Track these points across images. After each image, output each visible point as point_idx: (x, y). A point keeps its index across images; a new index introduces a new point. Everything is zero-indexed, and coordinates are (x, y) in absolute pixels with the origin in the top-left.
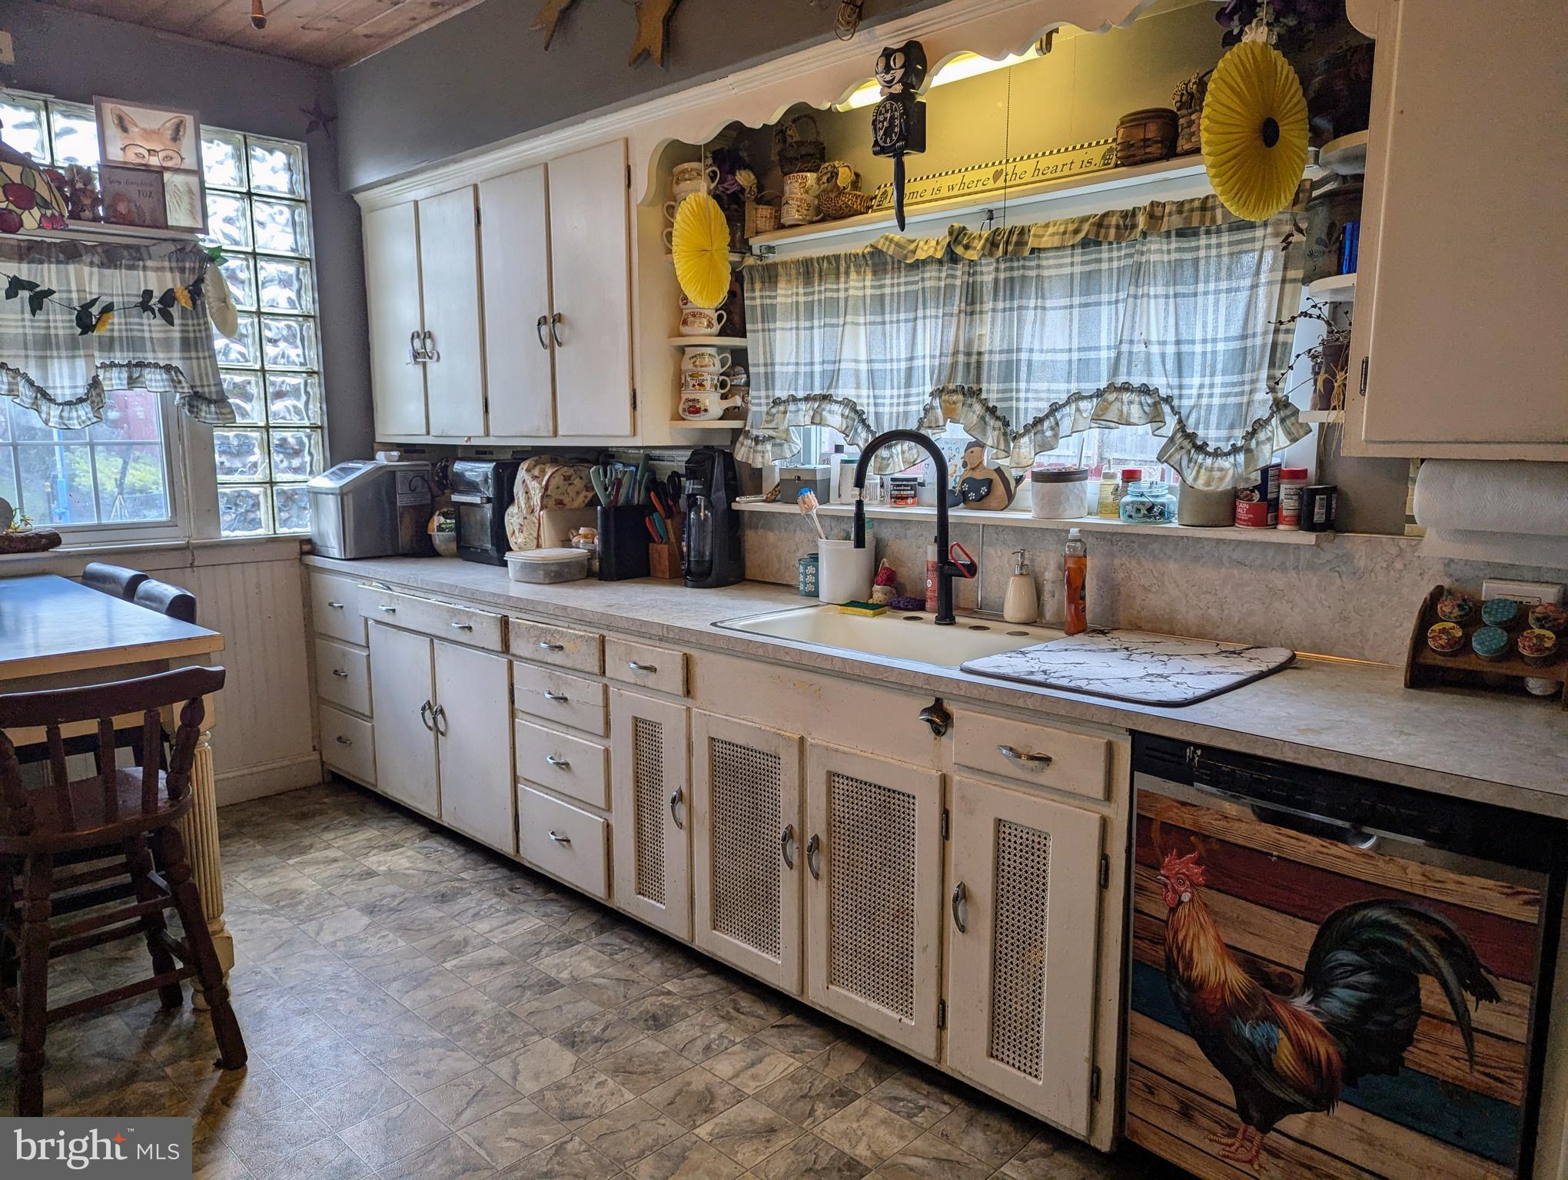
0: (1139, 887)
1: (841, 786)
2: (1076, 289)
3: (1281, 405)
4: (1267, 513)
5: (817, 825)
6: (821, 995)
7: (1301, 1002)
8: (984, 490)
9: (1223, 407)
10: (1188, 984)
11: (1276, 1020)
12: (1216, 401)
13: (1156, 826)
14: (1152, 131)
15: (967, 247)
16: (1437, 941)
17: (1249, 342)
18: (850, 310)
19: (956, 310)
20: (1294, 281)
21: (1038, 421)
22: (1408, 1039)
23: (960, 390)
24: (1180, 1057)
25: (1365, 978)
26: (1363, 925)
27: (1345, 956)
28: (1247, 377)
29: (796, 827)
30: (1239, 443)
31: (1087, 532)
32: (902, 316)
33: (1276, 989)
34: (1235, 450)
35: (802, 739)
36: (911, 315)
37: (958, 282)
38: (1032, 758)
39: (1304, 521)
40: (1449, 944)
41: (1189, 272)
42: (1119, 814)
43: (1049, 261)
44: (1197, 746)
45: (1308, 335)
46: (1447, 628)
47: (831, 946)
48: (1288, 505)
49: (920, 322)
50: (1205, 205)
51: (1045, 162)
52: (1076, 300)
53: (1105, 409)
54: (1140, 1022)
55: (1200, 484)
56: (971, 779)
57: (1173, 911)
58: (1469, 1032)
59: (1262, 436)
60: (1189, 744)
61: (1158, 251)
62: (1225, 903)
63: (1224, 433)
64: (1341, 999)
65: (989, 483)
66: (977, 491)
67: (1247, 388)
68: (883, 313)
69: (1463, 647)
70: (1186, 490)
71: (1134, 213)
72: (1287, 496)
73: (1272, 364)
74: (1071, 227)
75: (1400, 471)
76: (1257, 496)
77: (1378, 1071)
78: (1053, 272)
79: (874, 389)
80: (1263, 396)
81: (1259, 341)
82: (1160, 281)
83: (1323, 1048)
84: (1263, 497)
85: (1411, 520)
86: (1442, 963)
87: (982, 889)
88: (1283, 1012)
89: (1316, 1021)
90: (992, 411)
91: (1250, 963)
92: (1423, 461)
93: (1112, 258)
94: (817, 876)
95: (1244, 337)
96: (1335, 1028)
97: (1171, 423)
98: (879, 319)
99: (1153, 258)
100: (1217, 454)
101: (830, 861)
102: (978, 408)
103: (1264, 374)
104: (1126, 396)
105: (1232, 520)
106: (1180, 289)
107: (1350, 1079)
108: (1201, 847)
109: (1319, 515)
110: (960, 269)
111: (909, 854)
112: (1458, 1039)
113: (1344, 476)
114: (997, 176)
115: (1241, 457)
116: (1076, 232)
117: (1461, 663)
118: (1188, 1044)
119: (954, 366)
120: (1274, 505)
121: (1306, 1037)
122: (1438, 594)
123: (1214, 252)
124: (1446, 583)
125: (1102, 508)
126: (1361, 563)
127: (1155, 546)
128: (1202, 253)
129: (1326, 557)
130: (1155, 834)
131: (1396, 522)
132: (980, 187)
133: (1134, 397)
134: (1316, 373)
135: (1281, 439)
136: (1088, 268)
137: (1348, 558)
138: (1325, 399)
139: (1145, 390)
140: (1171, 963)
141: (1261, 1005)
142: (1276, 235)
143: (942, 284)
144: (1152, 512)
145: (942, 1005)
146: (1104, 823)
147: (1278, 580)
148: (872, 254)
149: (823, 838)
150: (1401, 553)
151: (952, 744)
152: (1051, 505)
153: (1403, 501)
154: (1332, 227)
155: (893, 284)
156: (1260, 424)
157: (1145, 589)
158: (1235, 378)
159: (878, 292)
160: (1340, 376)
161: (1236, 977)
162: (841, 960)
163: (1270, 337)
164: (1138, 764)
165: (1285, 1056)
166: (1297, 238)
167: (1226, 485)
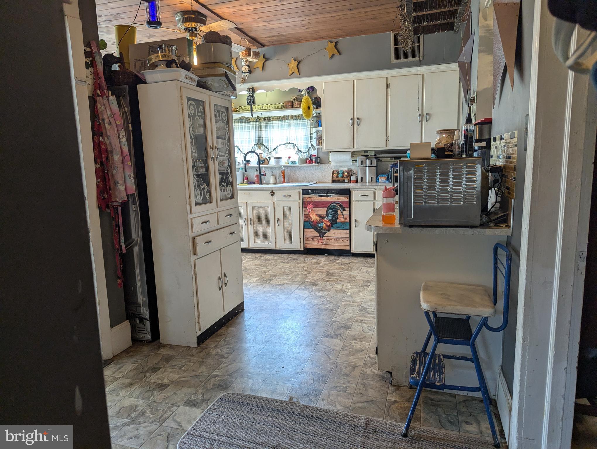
0: (304, 211)
1: (255, 208)
2: (279, 127)
3: (312, 145)
4: (311, 162)
5: (250, 216)
6: (253, 245)
7: (326, 219)
8: (264, 162)
9: (304, 146)
10: (312, 222)
11: (322, 222)
12: (303, 145)
13: (306, 202)
14: (290, 104)
15: (260, 119)
16: (339, 206)
17: (307, 136)
18: (236, 129)
19: (258, 130)
20: (312, 127)
21: (275, 149)
22: (337, 219)
23: (261, 144)
24: (311, 232)
25: (332, 213)
26: (331, 206)
27: (330, 211)
28: (307, 141)
29: (246, 218)
30: (307, 151)
31: (285, 167)
32: (247, 131)
33: (323, 218)
34: (306, 152)
35: (247, 203)
36: (249, 131)
37: (258, 125)
38: (287, 196)
39: (316, 162)
40: (340, 206)
41: (297, 125)
42: (301, 201)
43: (274, 122)
44: (311, 189)
45: (314, 136)
46: (336, 174)
47: (254, 236)
48: (314, 160)
49: (251, 132)
50: (299, 116)
51: (271, 106)
52: (280, 129)
53: (287, 146)
54: (306, 230)
55: (302, 158)
56: (278, 202)
57: (309, 212)
58: (343, 215)
59: (310, 150)
60: (309, 189)
61: (292, 122)
62: (315, 209)
63: (304, 150)
64: (330, 217)
65: (264, 160)
66: (262, 162)
67: (307, 143)
68: (243, 130)
69: (338, 177)
70: (300, 159)
71: (288, 116)
72: (313, 158)
73: (310, 140)
74: (278, 118)
75: (327, 153)
76: (310, 159)
77: (334, 224)
78: (275, 124)
79: (242, 143)
80: (310, 144)
81: (308, 136)
82: (293, 126)
83: (328, 223)
84: (311, 159)
85: (330, 161)
86: (340, 208)
87: (281, 218)
88: (323, 221)
89: (328, 220)
90: (266, 147)
91: (319, 216)
92: (331, 152)
93: (285, 122)
94: (251, 225)
95: (306, 135)
96: (330, 220)
97: (296, 149)
98: (242, 131)
99: (291, 123)
100: (304, 153)
101: (254, 222)
102: (263, 147)
103: (309, 141)
104: (290, 144)
105: (306, 163)
106: (296, 128)
107: (332, 226)
108: (312, 203)
109: (318, 162)
110: (258, 123)
111: (268, 216)
112: (342, 217)
113: (321, 155)
114: (262, 107)
115: (307, 153)
116: (279, 118)
117: (338, 179)
118: (313, 230)
119: (259, 140)
120: (312, 160)
121: (326, 223)
122: (334, 171)
123: (300, 123)
124: (335, 170)
125: (286, 163)
126: (324, 168)
127: (294, 169)
128: (299, 123)
129: (319, 167)
130: (306, 203)
131: (328, 162)
132: (259, 109)
133: (291, 144)
134: (317, 141)
135: (313, 150)
136: (281, 124)
137: (322, 167)
138: (318, 144)
139: (292, 143)
140: (309, 220)
141: (321, 221)
142: (309, 121)
143: (255, 125)
144: (294, 162)
145: (276, 238)
146: (299, 203)
147: (313, 172)
148: (240, 119)
149: (252, 218)
150: (329, 166)
151: (275, 197)
152: (278, 163)
153: (328, 158)
154: (317, 121)
155: (245, 125)
156: (310, 148)
157: (294, 176)
158: (305, 141)
159: (241, 126)
160: (320, 141)
161: (318, 218)
162: (256, 238)
163: (310, 136)
164: (303, 194)
165: (324, 227)
166: (312, 121)
167: (305, 158)
